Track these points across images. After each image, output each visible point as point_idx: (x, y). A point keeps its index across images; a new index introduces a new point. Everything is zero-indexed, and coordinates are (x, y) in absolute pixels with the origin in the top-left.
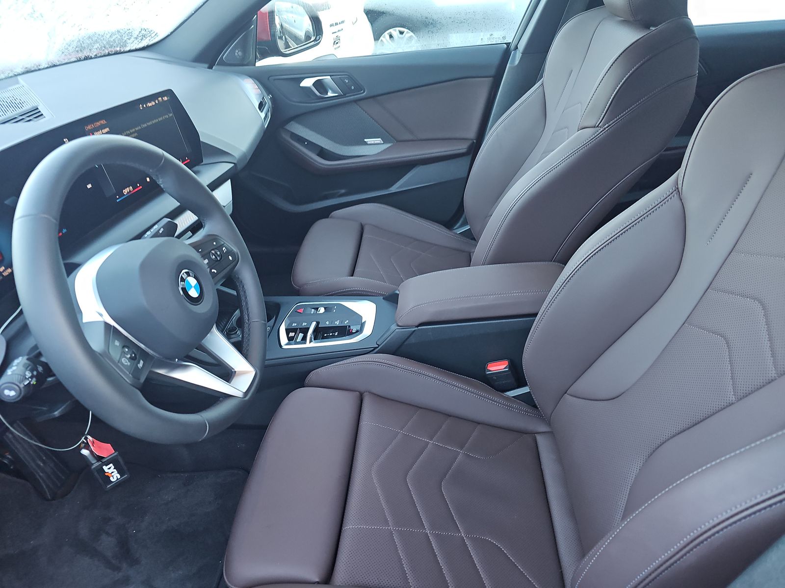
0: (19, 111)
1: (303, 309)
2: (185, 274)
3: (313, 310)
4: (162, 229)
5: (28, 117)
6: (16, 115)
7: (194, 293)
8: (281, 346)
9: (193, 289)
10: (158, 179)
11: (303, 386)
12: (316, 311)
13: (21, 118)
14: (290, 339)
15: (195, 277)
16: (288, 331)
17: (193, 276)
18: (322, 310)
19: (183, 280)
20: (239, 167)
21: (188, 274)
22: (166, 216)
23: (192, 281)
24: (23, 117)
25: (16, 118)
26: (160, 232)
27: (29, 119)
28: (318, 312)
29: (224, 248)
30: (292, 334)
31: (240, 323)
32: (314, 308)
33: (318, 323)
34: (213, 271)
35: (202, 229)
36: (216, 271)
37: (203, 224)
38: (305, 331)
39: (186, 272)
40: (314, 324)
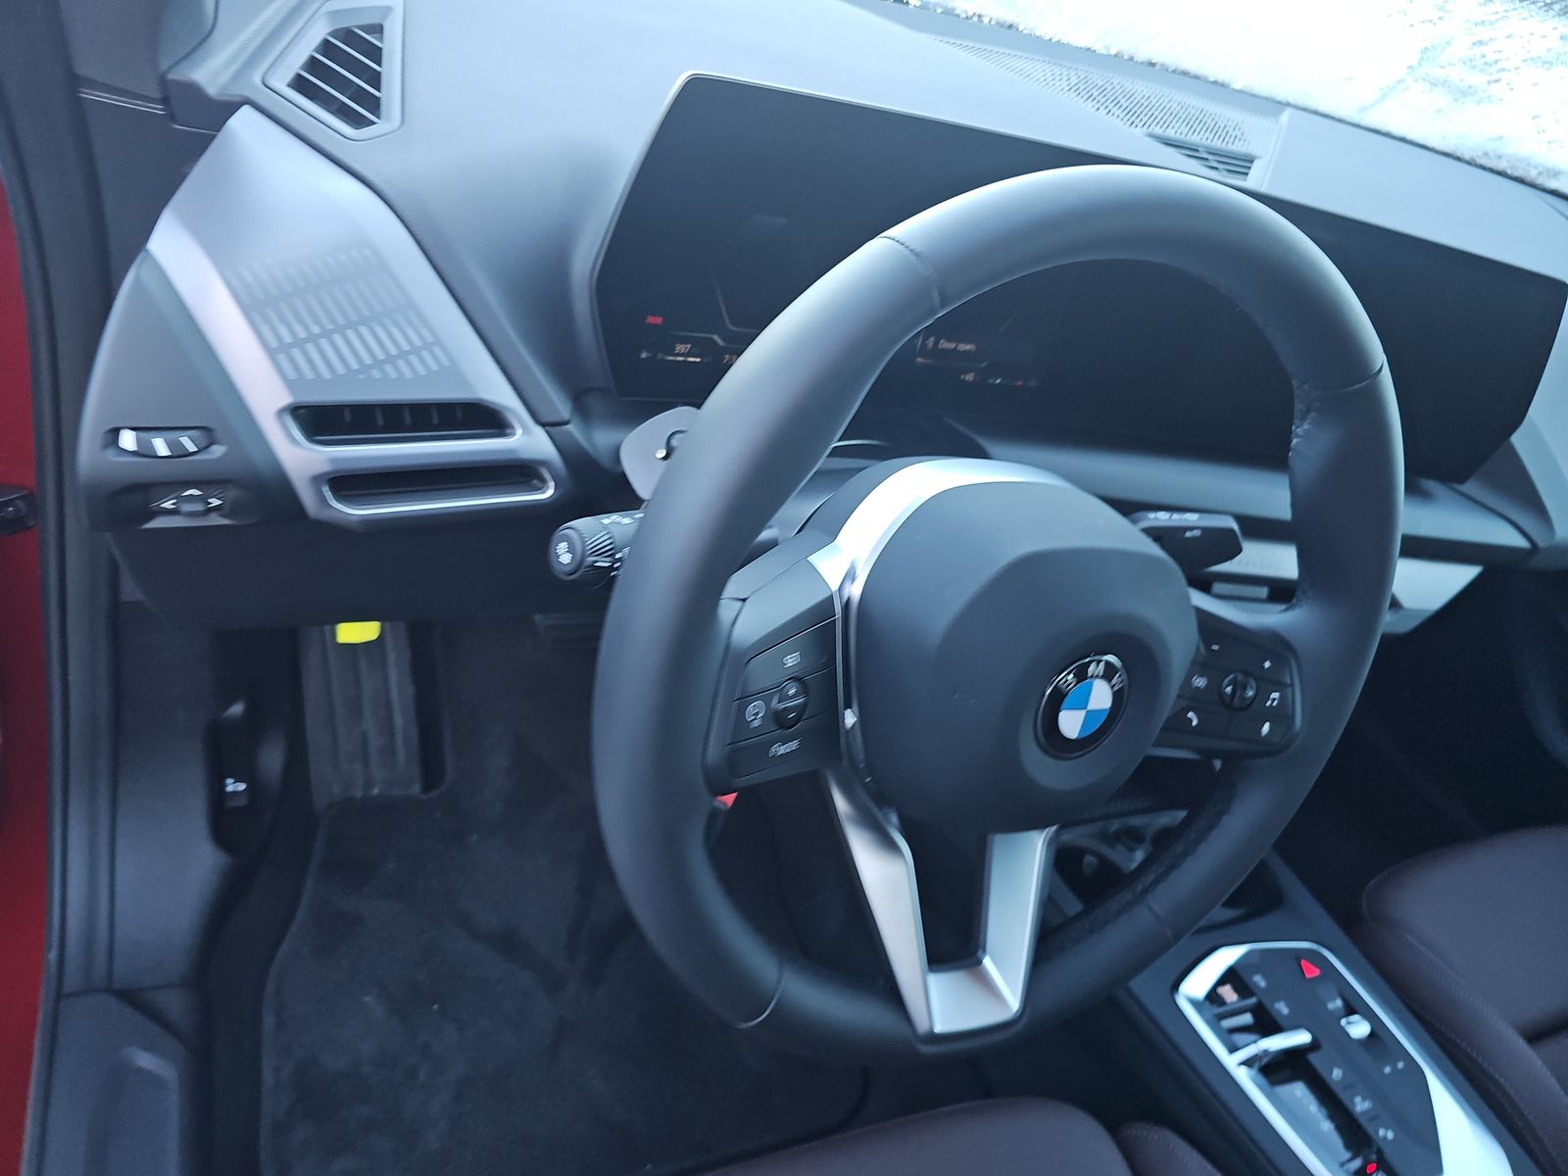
0: (1217, 144)
1: (1317, 972)
2: (1102, 664)
3: (1339, 1003)
4: (1197, 533)
5: (1219, 162)
6: (1203, 146)
7: (1071, 724)
8: (1176, 986)
9: (1080, 715)
10: (1303, 419)
11: (1113, 1126)
12: (1343, 1012)
13: (1206, 156)
14: (1213, 997)
15: (1118, 696)
16: (1231, 976)
17: (1116, 688)
18: (1359, 1029)
19: (1082, 675)
20: (1536, 563)
21: (1109, 673)
22: (1239, 518)
23: (1101, 696)
24: (1210, 157)
25: (1198, 151)
26: (1188, 534)
27: (1215, 165)
28: (1343, 1022)
29: (1275, 695)
30: (1228, 993)
31: (1164, 840)
32: (1344, 1000)
33: (1314, 1046)
34: (1191, 715)
35: (1284, 607)
36: (1195, 722)
37: (1294, 601)
38: (1267, 1025)
39: (1108, 663)
40: (1302, 1038)
